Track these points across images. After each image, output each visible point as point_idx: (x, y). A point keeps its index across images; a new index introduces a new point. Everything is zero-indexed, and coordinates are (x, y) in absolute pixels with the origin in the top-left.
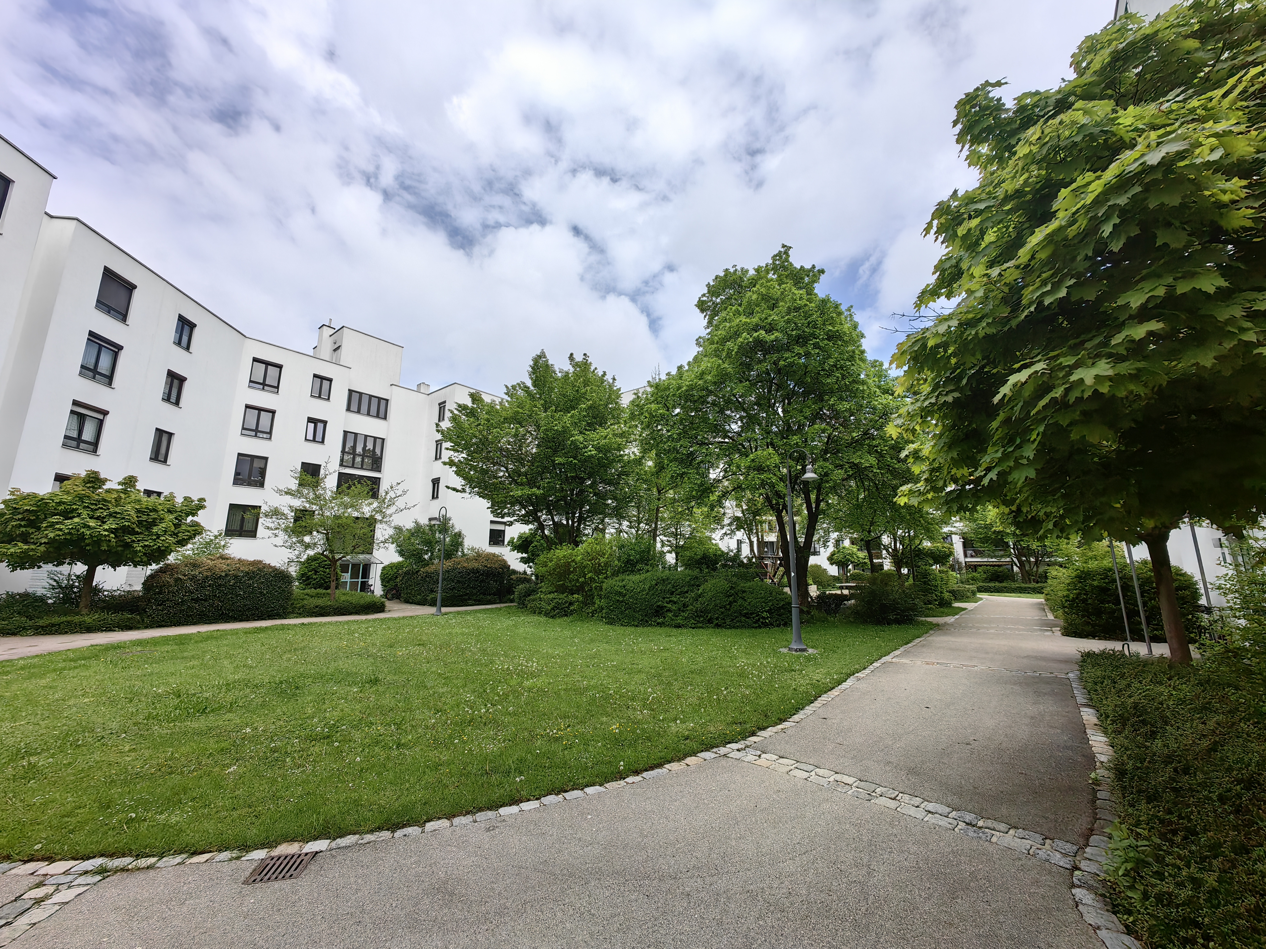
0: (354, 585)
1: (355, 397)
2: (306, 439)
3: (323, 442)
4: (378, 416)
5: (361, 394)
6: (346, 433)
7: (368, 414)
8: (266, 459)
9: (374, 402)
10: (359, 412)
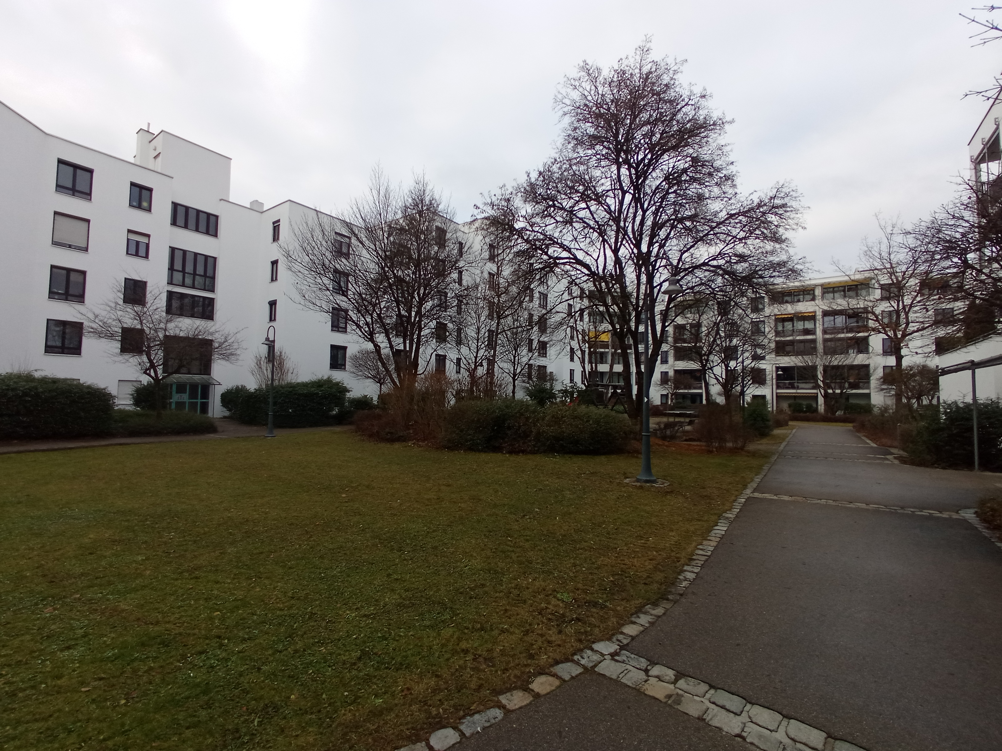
0: (193, 406)
1: (181, 212)
2: (127, 253)
3: (147, 257)
4: (207, 233)
5: (187, 208)
6: (173, 250)
7: (197, 230)
8: (84, 273)
9: (203, 218)
10: (186, 227)
